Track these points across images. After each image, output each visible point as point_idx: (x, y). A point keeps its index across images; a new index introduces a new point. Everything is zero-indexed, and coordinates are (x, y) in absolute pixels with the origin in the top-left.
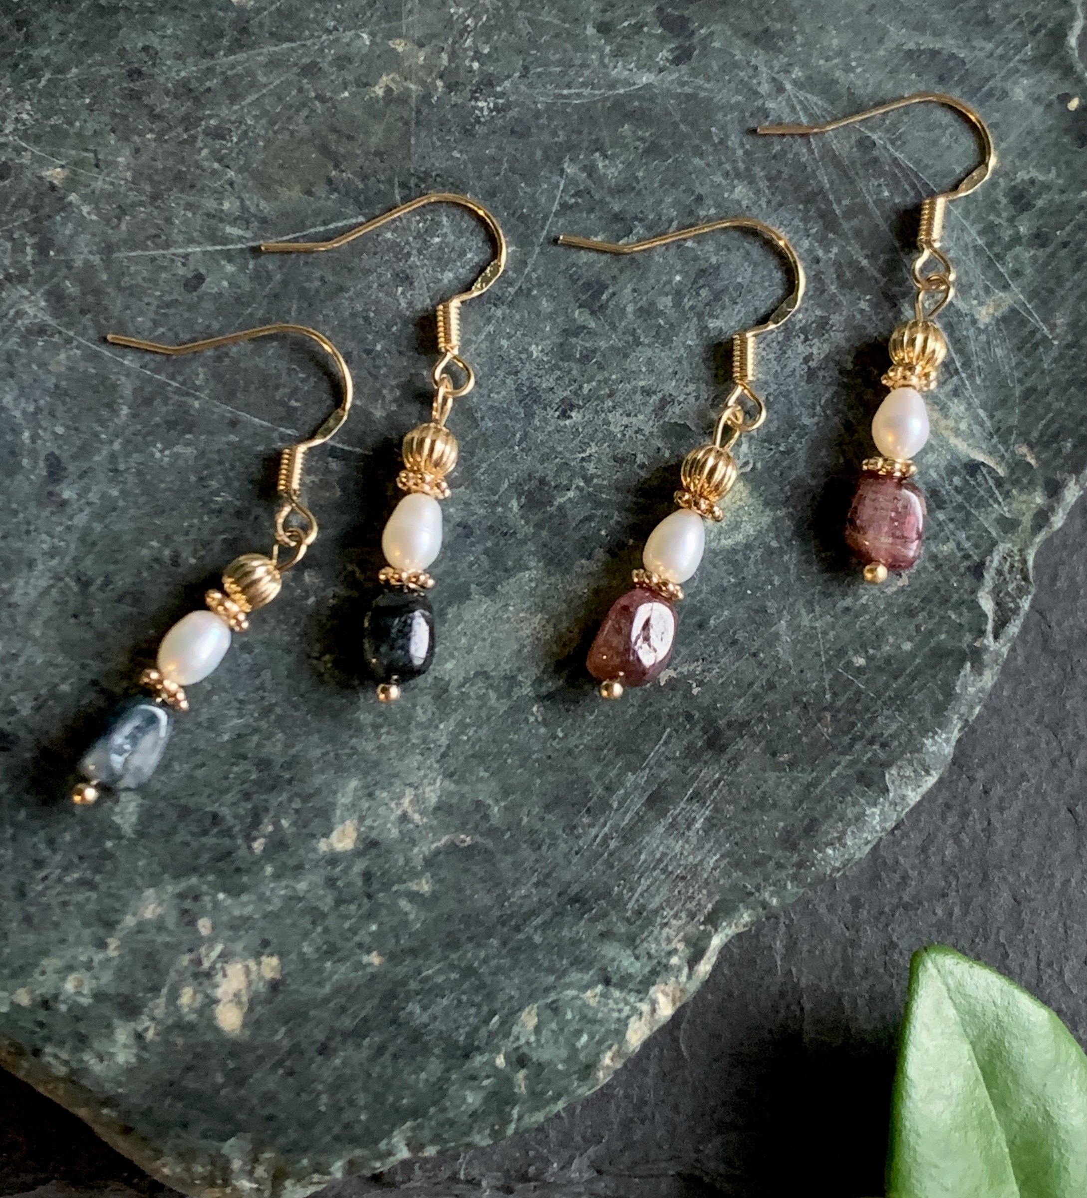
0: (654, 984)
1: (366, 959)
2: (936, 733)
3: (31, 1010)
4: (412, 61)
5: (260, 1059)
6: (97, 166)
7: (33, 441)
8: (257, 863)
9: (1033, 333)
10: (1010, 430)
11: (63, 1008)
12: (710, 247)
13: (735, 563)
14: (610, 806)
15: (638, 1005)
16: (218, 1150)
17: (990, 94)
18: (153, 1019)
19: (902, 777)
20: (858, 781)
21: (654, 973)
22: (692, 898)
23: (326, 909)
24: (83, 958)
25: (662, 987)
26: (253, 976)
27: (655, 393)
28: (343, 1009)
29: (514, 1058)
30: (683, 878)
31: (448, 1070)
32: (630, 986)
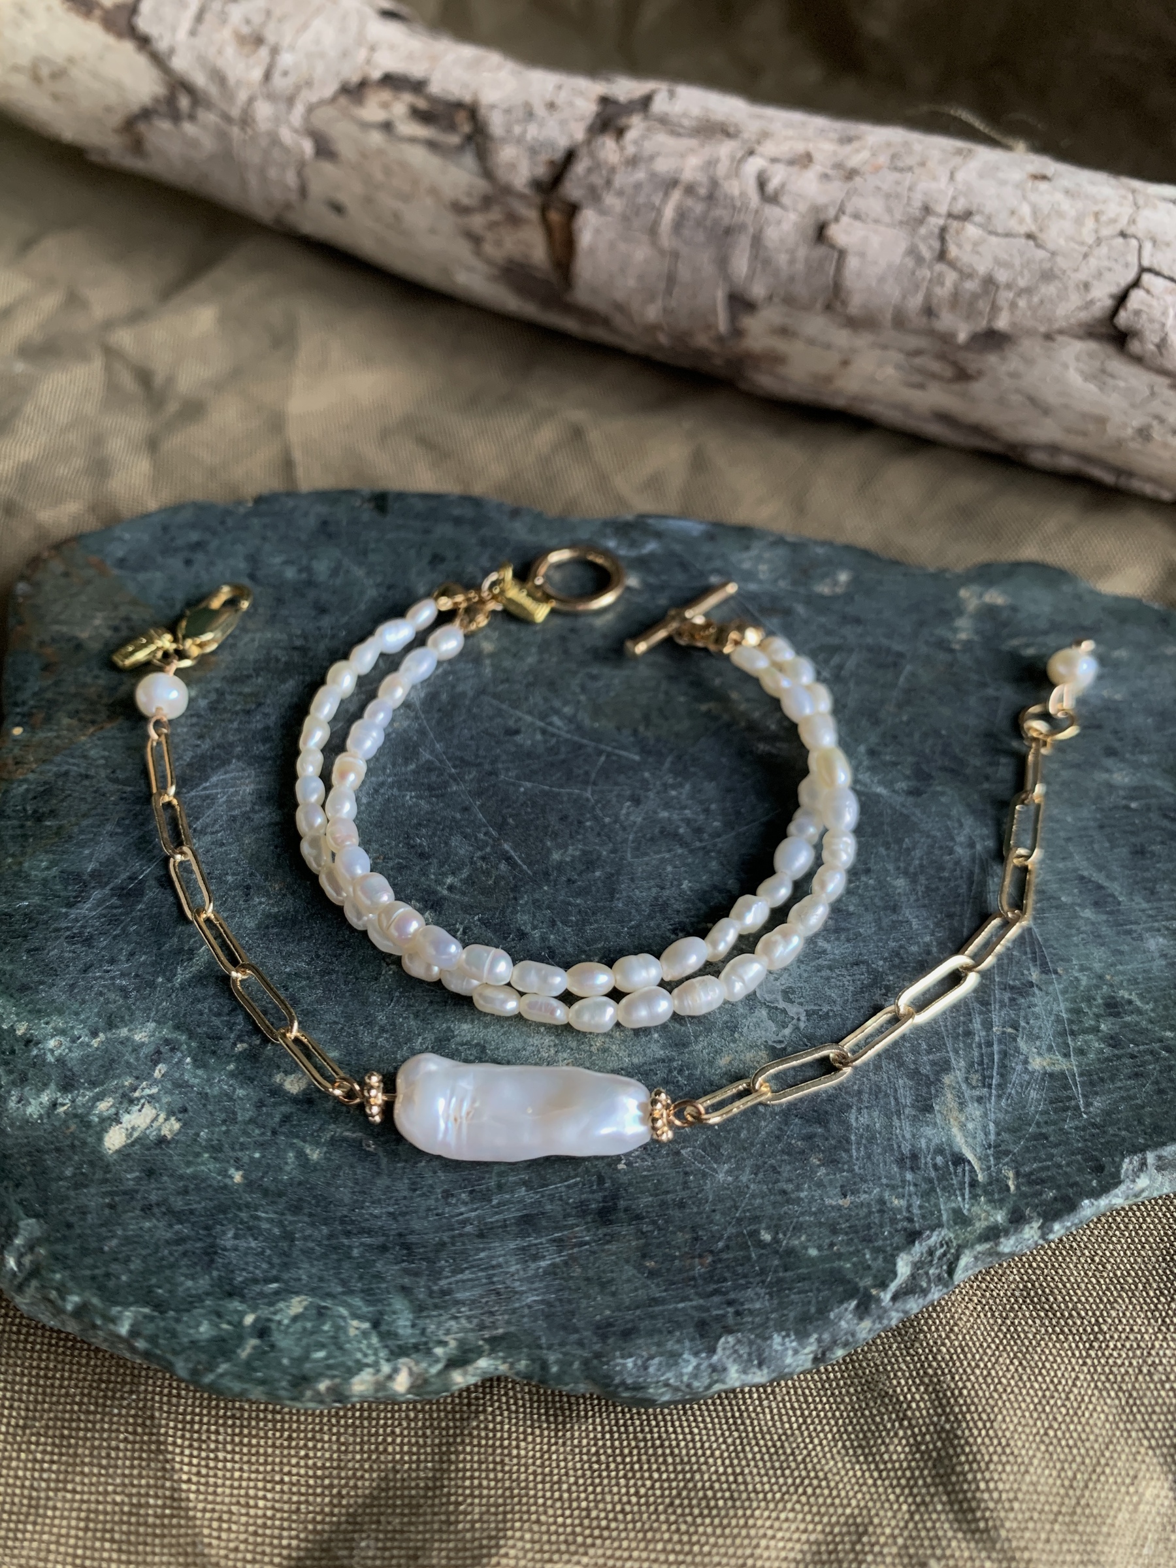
0: (407, 1355)
1: (232, 1171)
2: (788, 1335)
3: (17, 1039)
5: (106, 1181)
8: (230, 1057)
9: (1070, 1098)
10: (1007, 1153)
11: (35, 1052)
15: (382, 1362)
16: (19, 1219)
17: (1129, 932)
18: (73, 1101)
19: (736, 1351)
20: (697, 1326)
21: (416, 1348)
22: (492, 1314)
23: (240, 1119)
24: (76, 1033)
25: (412, 1364)
26: (155, 1125)
28: (186, 1193)
29: (259, 1326)
30: (499, 1294)
31: (208, 1294)
32: (390, 1343)
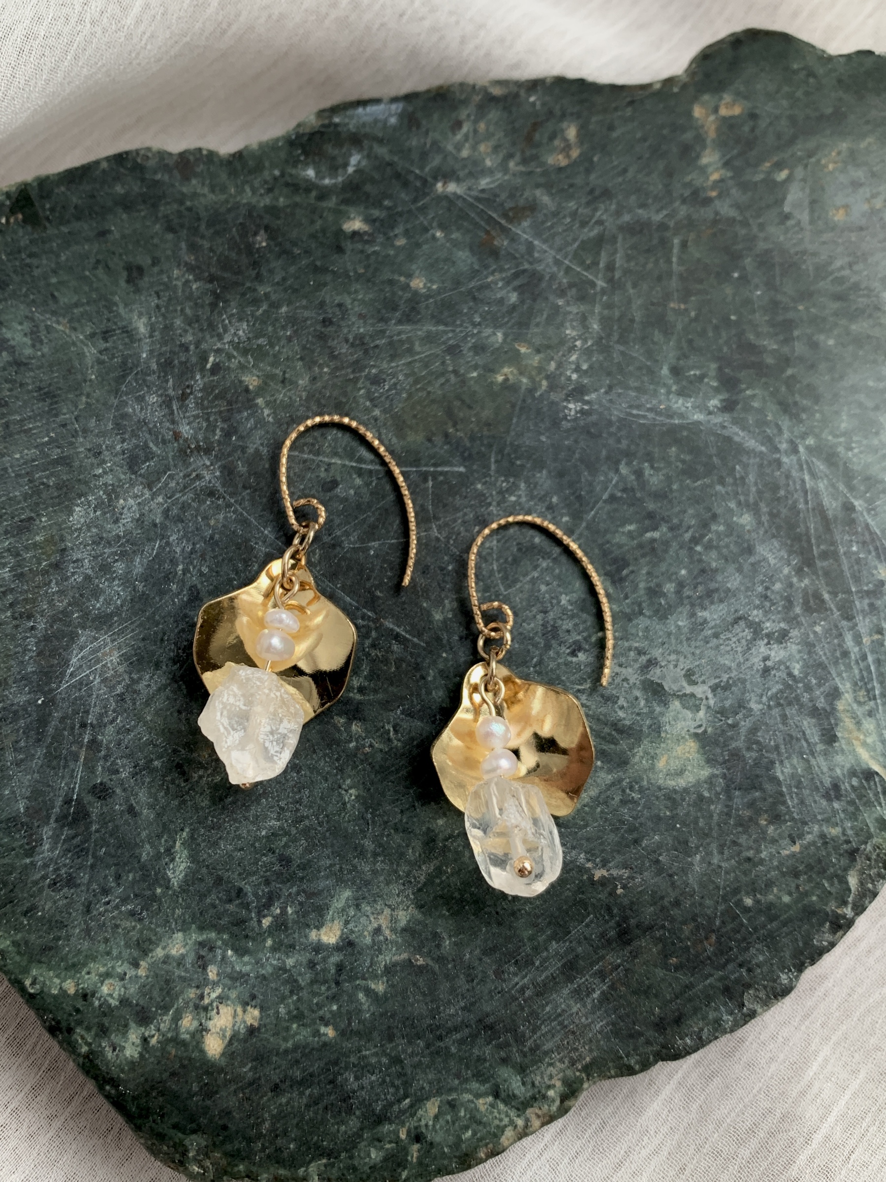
0: (530, 1106)
1: (323, 1030)
3: (74, 998)
4: (530, 362)
5: (229, 1081)
6: (283, 382)
7: (184, 574)
8: (262, 935)
11: (97, 1003)
12: (714, 554)
13: (674, 801)
14: (533, 964)
15: (516, 1119)
16: (182, 1140)
18: (159, 1030)
19: (757, 997)
20: (723, 993)
21: (534, 1098)
22: (576, 1049)
23: (303, 984)
24: (119, 970)
25: (537, 1111)
26: (239, 1019)
27: (645, 654)
28: (297, 1062)
29: (413, 1134)
30: (573, 1033)
31: (362, 1129)
32: (513, 1104)
